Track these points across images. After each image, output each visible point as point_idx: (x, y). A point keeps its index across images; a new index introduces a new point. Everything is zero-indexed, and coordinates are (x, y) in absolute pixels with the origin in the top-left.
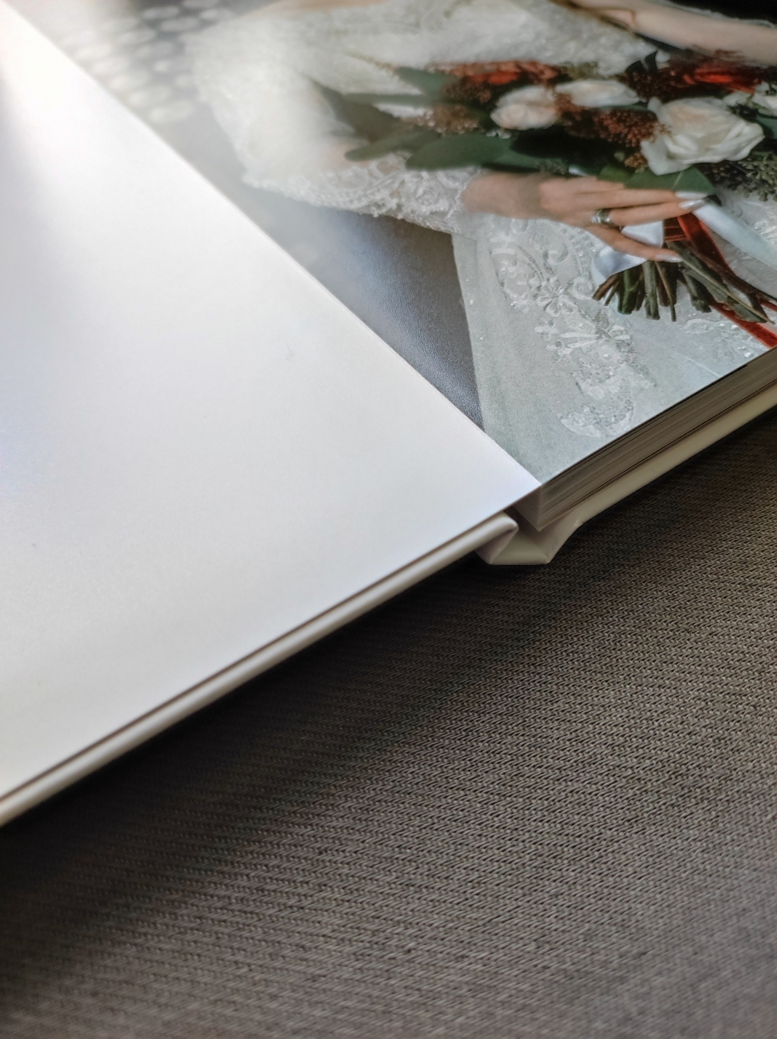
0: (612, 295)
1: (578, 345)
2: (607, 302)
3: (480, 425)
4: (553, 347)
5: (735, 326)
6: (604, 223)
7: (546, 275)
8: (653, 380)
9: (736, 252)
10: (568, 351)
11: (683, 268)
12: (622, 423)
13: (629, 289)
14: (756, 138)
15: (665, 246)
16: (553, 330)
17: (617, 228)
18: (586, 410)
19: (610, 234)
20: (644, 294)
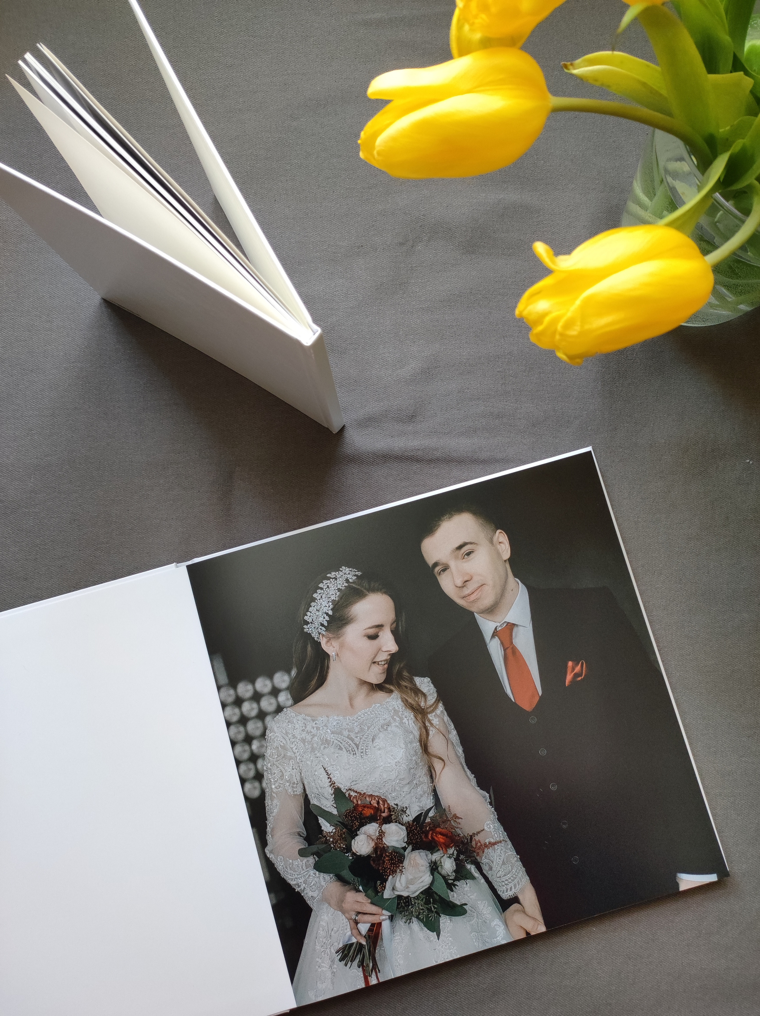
0: (341, 953)
1: (323, 969)
2: (337, 956)
3: (292, 983)
4: (317, 967)
5: (362, 976)
6: (355, 919)
7: (329, 939)
8: (334, 987)
9: (382, 946)
10: (320, 970)
11: (364, 947)
12: (320, 997)
13: (346, 952)
14: (427, 885)
15: (365, 937)
16: (320, 961)
17: (357, 923)
18: (315, 991)
19: (353, 924)
20: (348, 956)
